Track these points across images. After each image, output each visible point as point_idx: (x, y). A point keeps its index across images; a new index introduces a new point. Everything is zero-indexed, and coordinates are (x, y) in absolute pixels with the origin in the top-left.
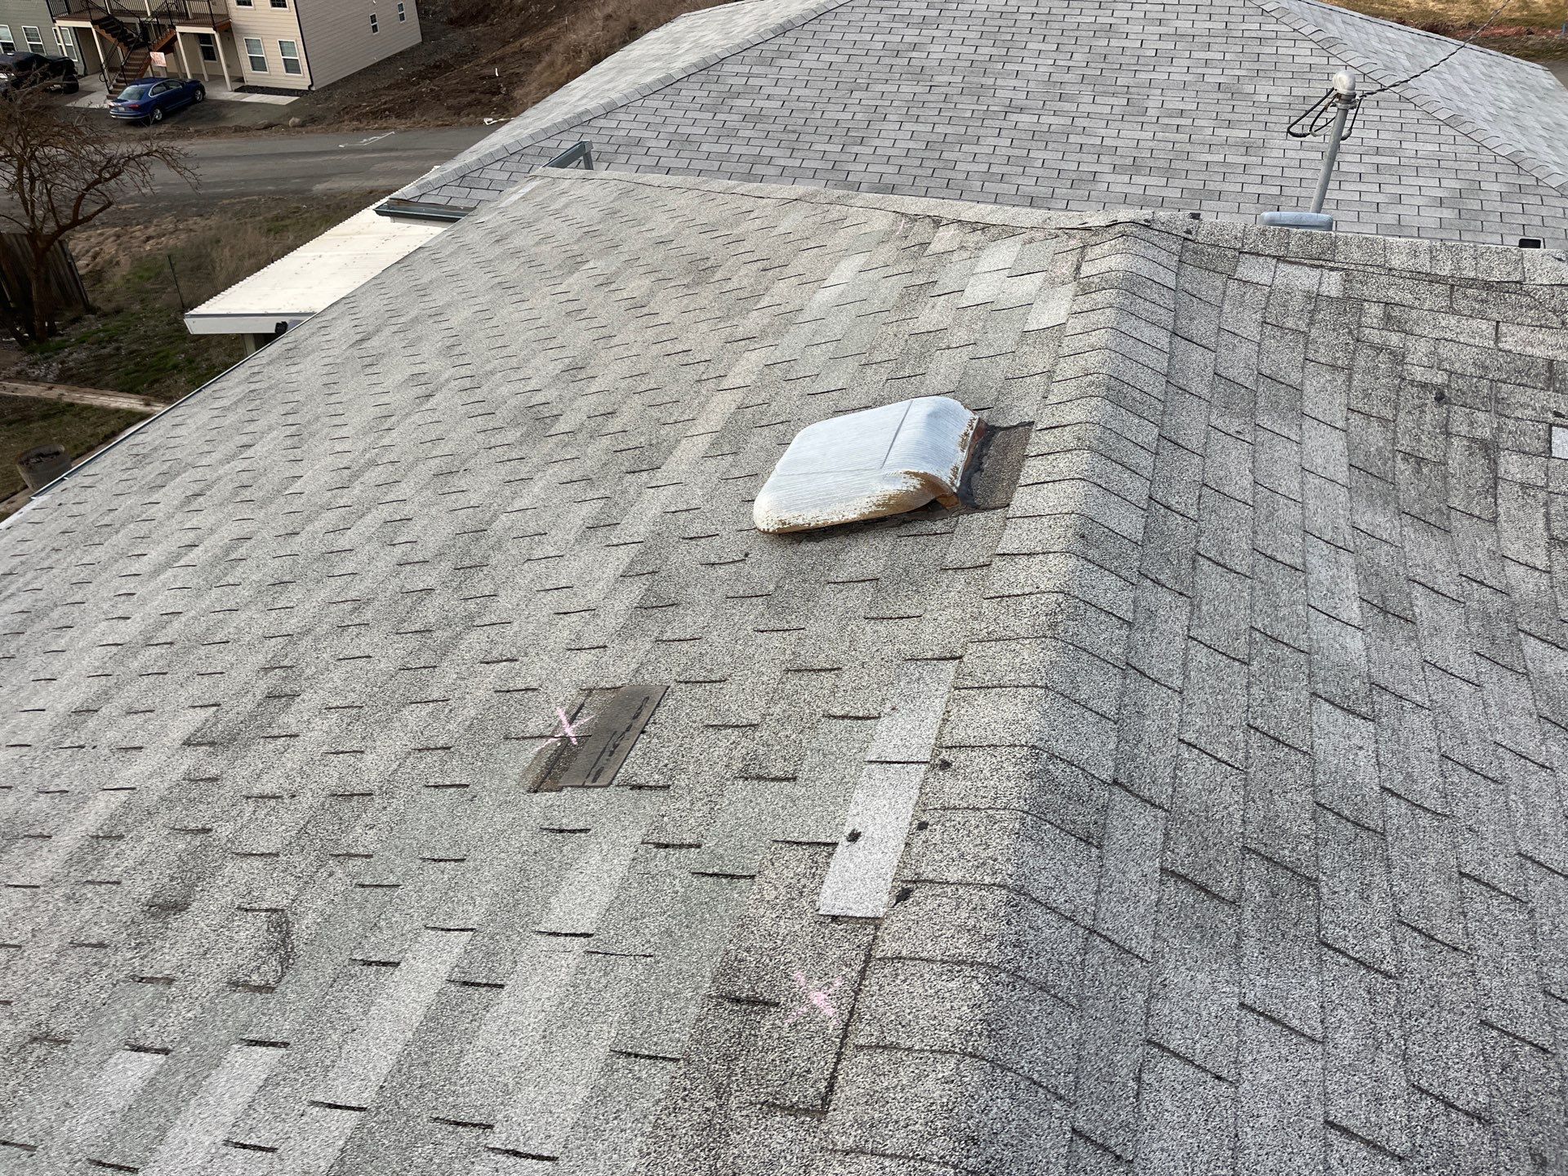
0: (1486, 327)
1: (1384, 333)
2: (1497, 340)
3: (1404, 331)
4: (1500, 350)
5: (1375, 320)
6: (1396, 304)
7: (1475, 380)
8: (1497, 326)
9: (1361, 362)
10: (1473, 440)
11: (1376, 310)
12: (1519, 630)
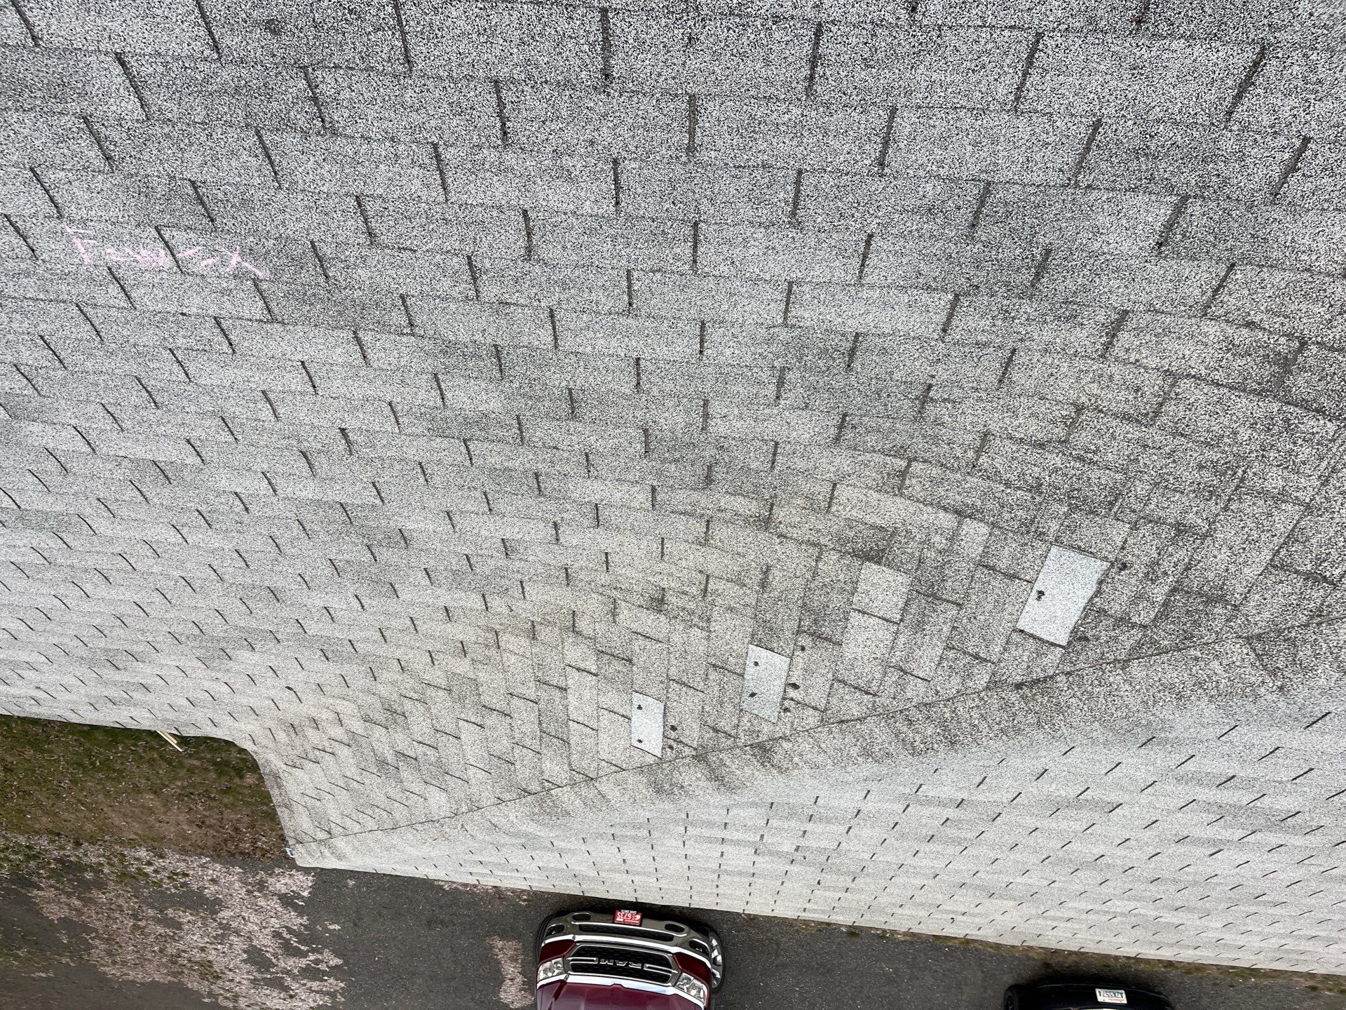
12: (1185, 198)
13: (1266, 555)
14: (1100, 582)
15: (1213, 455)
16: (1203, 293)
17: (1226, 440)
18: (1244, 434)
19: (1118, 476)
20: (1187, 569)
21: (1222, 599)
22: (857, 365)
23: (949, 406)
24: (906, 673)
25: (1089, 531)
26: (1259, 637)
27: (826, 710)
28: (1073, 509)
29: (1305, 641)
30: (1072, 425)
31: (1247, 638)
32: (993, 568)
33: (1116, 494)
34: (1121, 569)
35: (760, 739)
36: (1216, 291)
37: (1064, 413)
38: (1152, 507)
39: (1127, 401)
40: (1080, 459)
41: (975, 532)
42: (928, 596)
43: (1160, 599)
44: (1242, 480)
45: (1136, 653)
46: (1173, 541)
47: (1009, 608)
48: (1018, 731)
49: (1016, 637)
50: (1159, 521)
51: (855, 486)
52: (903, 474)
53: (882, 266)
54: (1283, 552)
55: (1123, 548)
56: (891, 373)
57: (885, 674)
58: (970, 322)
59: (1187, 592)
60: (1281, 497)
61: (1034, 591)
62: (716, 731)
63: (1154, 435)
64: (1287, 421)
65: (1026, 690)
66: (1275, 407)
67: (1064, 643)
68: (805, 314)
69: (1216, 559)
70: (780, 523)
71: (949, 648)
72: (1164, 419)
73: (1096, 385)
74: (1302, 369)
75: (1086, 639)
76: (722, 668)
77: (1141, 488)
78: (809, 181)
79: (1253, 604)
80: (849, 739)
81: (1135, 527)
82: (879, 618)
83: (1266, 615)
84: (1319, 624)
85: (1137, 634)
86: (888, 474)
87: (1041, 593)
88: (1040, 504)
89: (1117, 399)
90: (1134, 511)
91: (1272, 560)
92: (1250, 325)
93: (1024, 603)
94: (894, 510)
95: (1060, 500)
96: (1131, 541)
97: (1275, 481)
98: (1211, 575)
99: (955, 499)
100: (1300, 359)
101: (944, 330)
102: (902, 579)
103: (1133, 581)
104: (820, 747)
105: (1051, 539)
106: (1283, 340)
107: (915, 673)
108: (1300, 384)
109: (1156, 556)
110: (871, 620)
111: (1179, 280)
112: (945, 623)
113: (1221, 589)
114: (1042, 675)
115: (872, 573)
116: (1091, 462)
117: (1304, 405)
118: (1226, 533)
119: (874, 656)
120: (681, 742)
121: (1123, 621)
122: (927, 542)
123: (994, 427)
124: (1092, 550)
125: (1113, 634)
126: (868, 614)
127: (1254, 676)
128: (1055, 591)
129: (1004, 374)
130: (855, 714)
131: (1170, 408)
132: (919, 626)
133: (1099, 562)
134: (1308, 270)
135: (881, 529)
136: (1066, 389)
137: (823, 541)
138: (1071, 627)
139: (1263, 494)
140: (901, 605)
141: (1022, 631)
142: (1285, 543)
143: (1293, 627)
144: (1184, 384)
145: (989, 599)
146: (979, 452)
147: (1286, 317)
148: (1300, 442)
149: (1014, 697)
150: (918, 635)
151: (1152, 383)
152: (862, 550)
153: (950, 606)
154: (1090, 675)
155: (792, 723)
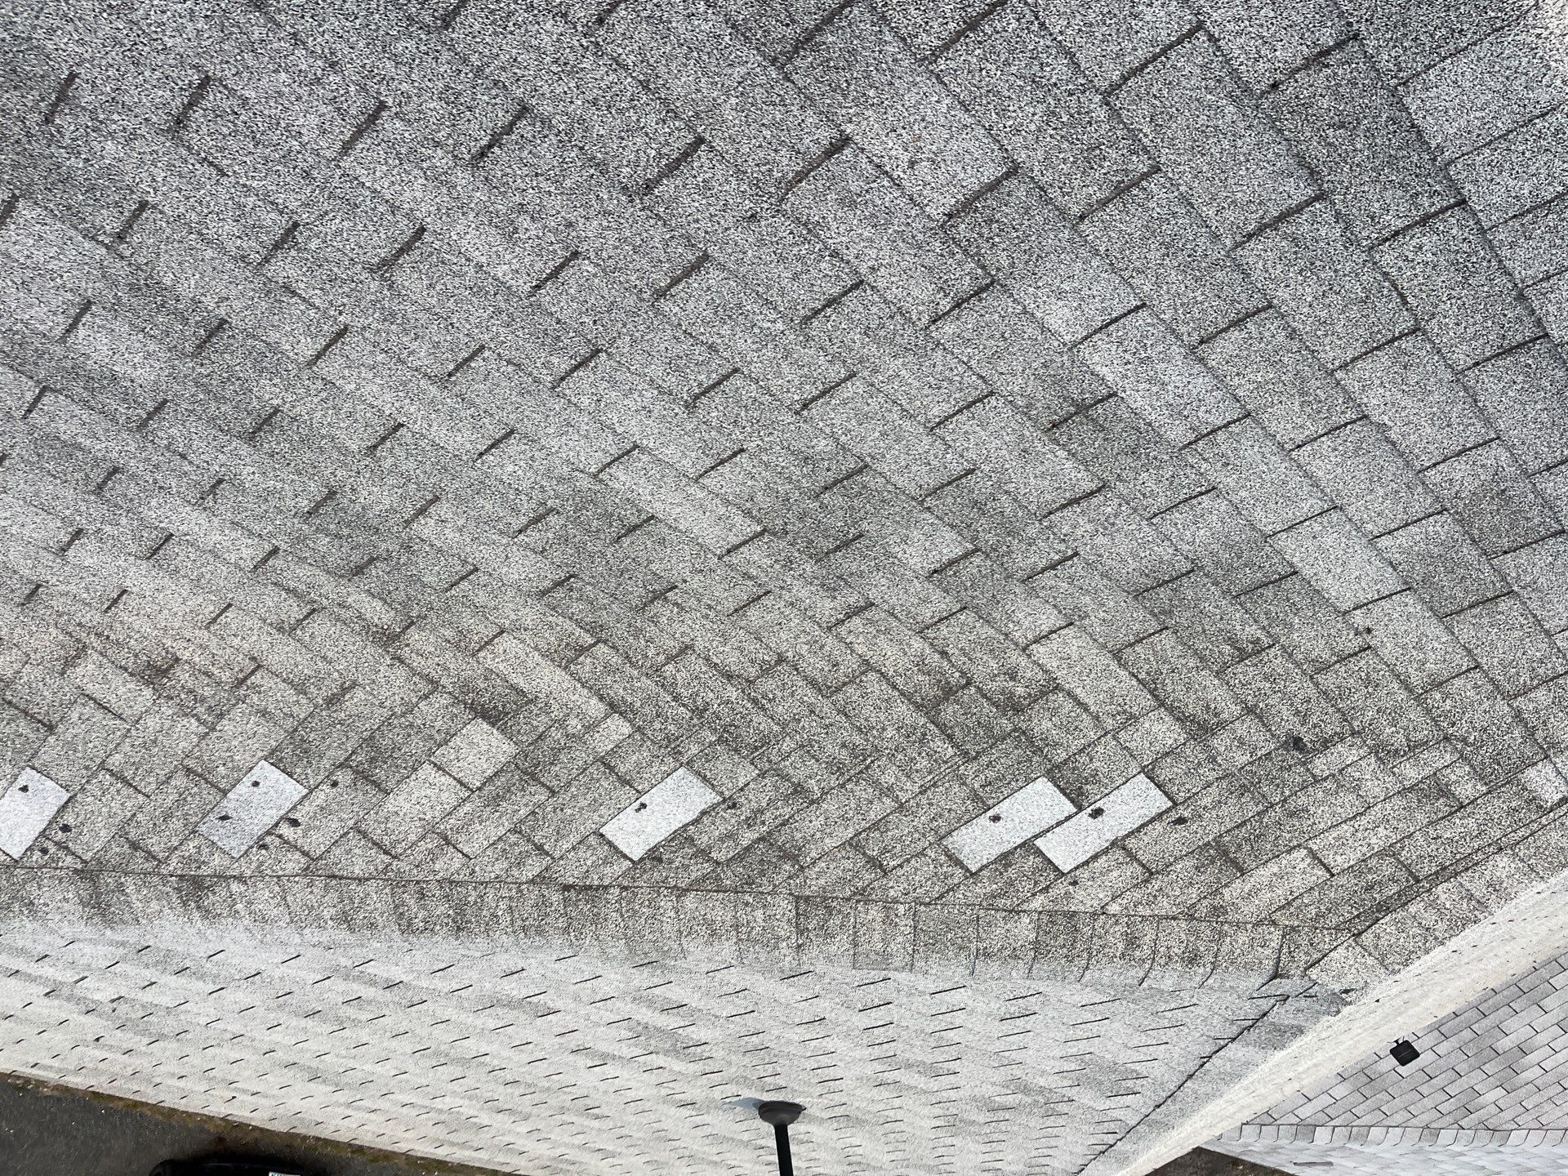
0: (1339, 861)
1: (1428, 771)
2: (1313, 854)
3: (1411, 789)
4: (1299, 846)
5: (1453, 778)
6: (1451, 814)
7: (1287, 793)
8: (1328, 870)
9: (1415, 715)
10: (1222, 725)
11: (1466, 790)
12: (977, 550)
13: (850, 832)
14: (704, 813)
15: (858, 739)
16: (932, 617)
17: (875, 732)
18: (890, 732)
19: (776, 728)
20: (783, 824)
21: (794, 859)
22: (626, 541)
23: (676, 610)
24: (448, 843)
25: (723, 765)
26: (807, 899)
27: (320, 858)
28: (720, 740)
29: (840, 912)
30: (766, 670)
31: (798, 897)
32: (612, 769)
33: (765, 741)
34: (729, 808)
35: (200, 872)
36: (940, 620)
37: (766, 658)
38: (787, 763)
39: (823, 670)
40: (755, 701)
41: (618, 728)
42: (526, 773)
43: (745, 843)
44: (867, 768)
45: (695, 886)
46: (786, 798)
47: (603, 810)
48: (540, 932)
49: (593, 840)
50: (786, 778)
51: (523, 641)
52: (582, 650)
53: (728, 479)
54: (864, 835)
55: (742, 789)
56: (650, 562)
57: (423, 837)
58: (756, 556)
59: (771, 844)
60: (888, 791)
61: (638, 802)
62: (135, 846)
63: (825, 706)
64: (924, 735)
65: (573, 894)
66: (922, 721)
67: (636, 859)
68: (621, 478)
69: (813, 822)
70: (408, 645)
71: (514, 831)
72: (840, 696)
73: (807, 647)
74: (957, 702)
75: (660, 860)
76: (200, 776)
77: (787, 745)
78: (737, 381)
79: (817, 869)
80: (333, 896)
81: (762, 775)
82: (455, 779)
83: (822, 882)
84: (858, 901)
85: (707, 867)
86: (568, 644)
87: (643, 806)
88: (694, 726)
89: (815, 665)
90: (770, 761)
91: (852, 838)
92: (944, 654)
93: (620, 811)
94: (548, 679)
95: (715, 729)
96: (752, 785)
97: (888, 778)
98: (798, 836)
99: (618, 691)
100: (960, 693)
101: (729, 551)
102: (509, 748)
103: (733, 821)
104: (284, 899)
105: (684, 760)
106: (957, 675)
107: (460, 846)
108: (949, 712)
109: (764, 805)
110: (443, 779)
111: (925, 601)
112: (526, 805)
113: (800, 849)
114: (596, 883)
115: (480, 731)
116: (763, 708)
117: (942, 728)
118: (830, 806)
119: (422, 816)
120: (67, 848)
121: (704, 853)
122: (561, 723)
123: (699, 645)
124: (715, 783)
125: (687, 862)
126: (444, 771)
127: (784, 929)
128: (657, 808)
129: (744, 606)
130: (357, 872)
131: (850, 690)
132: (495, 801)
133: (714, 794)
134: (1006, 635)
135: (521, 692)
136: (782, 641)
137: (444, 681)
138: (652, 845)
139: (876, 784)
140: (489, 773)
141: (602, 835)
142: (869, 828)
143: (837, 898)
144: (872, 676)
145: (588, 797)
146: (670, 659)
147: (970, 659)
148: (924, 754)
149: (556, 897)
150: (488, 809)
151: (850, 664)
152: (483, 705)
153: (543, 790)
154: (644, 894)
155: (262, 864)
